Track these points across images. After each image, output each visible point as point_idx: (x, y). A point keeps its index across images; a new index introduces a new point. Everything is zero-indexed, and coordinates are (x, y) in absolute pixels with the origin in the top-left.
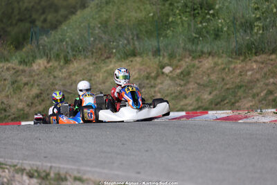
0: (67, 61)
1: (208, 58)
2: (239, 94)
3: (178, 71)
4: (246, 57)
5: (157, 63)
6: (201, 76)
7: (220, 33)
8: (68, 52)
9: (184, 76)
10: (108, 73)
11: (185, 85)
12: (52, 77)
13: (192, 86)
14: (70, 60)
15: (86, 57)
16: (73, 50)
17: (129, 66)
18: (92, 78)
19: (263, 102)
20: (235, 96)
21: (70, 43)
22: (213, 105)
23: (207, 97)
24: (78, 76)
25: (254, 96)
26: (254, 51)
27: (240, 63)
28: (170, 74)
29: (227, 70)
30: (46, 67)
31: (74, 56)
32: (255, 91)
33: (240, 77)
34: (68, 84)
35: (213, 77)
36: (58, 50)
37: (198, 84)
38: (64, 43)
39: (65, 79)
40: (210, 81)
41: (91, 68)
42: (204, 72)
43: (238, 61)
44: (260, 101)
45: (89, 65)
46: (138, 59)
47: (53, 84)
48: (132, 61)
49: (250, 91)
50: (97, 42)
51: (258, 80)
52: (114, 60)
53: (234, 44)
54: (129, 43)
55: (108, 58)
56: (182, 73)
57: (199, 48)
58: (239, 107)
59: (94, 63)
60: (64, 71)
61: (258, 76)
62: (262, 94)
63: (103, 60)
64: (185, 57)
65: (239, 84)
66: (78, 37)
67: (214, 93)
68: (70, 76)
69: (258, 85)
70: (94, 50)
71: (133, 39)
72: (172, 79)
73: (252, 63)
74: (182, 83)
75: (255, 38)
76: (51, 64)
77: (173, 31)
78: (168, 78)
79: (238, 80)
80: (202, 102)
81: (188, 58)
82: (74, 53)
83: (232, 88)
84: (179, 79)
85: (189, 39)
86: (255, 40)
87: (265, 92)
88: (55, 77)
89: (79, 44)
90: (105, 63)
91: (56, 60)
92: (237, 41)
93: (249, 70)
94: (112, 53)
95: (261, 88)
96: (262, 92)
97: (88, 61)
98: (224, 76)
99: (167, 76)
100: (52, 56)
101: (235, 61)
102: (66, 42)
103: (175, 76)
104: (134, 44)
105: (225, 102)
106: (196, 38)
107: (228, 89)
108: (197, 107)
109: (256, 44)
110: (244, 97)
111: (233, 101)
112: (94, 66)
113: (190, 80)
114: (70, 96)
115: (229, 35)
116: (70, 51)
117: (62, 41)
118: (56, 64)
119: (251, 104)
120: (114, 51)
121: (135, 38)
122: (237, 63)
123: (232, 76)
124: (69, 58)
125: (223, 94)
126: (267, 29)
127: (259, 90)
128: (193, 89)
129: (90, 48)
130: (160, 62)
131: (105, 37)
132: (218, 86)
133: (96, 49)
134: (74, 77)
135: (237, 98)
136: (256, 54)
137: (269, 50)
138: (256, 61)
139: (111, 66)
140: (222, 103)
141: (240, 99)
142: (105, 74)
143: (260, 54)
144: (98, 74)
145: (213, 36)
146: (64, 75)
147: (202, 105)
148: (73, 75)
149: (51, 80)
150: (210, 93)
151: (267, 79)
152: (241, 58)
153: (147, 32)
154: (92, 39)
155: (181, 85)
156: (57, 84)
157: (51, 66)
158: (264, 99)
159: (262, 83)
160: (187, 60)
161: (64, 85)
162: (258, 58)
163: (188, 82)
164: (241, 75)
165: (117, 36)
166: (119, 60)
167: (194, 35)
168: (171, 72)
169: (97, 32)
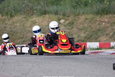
0: (12, 16)
1: (82, 16)
2: (99, 34)
3: (68, 22)
4: (101, 16)
5: (57, 18)
6: (79, 25)
7: (88, 4)
8: (12, 12)
9: (71, 24)
10: (32, 22)
11: (71, 29)
12: (5, 24)
13: (75, 29)
14: (13, 16)
15: (21, 14)
16: (15, 11)
17: (43, 19)
18: (25, 25)
19: (112, 38)
20: (97, 35)
21: (13, 7)
22: (86, 39)
23: (83, 35)
24: (18, 24)
25: (107, 35)
26: (105, 12)
27: (98, 18)
28: (64, 24)
29: (92, 22)
30: (1, 19)
31: (15, 14)
32: (107, 32)
33: (99, 26)
34: (13, 28)
35: (86, 25)
36: (7, 11)
37: (78, 29)
38: (10, 7)
39: (11, 25)
40: (84, 27)
41: (24, 19)
42: (81, 23)
43: (98, 17)
44: (110, 38)
45: (23, 18)
46: (47, 16)
47: (5, 27)
48: (44, 17)
49: (105, 33)
50: (27, 7)
51: (108, 27)
52: (35, 16)
53: (95, 9)
54: (42, 8)
55: (32, 15)
56: (69, 23)
57: (78, 10)
58: (99, 40)
59: (25, 17)
60: (10, 21)
61: (108, 25)
62: (111, 34)
63: (29, 16)
64: (71, 15)
65: (99, 29)
66: (17, 4)
67: (87, 33)
68: (13, 23)
69: (109, 29)
70: (25, 11)
71: (44, 6)
72: (65, 26)
73: (104, 18)
74: (70, 28)
75: (106, 6)
76: (4, 17)
77: (64, 2)
78: (62, 25)
79: (98, 27)
80: (80, 38)
81: (72, 15)
82: (15, 12)
83: (95, 31)
84: (69, 26)
85: (72, 6)
86: (106, 7)
87: (112, 33)
88: (6, 24)
89: (18, 8)
90: (31, 17)
91: (6, 16)
92: (97, 8)
93: (103, 22)
94: (34, 12)
95: (110, 31)
96: (110, 33)
97: (22, 16)
98: (91, 25)
99: (62, 24)
100: (4, 14)
101: (96, 17)
102: (11, 7)
103: (66, 24)
104: (45, 8)
105: (92, 38)
106: (76, 6)
107: (93, 31)
108: (78, 40)
109: (107, 9)
110: (102, 36)
111: (96, 37)
112: (26, 19)
113: (74, 26)
114: (14, 33)
115: (92, 4)
116: (13, 11)
117: (8, 6)
118: (6, 17)
119: (106, 39)
120: (35, 11)
121: (45, 5)
122: (97, 18)
123: (95, 25)
124: (13, 15)
125: (91, 34)
126: (111, 2)
127: (109, 32)
128: (76, 31)
129: (23, 10)
130: (58, 17)
131: (31, 5)
132: (88, 30)
133: (26, 10)
134: (15, 24)
135: (98, 36)
136: (106, 14)
137: (113, 12)
138: (106, 17)
139: (34, 19)
140: (91, 38)
141: (100, 36)
142: (31, 23)
143: (108, 14)
144: (27, 23)
145: (84, 5)
146: (10, 23)
147: (81, 39)
148: (15, 23)
149: (4, 25)
150: (84, 33)
151: (113, 26)
152: (99, 16)
153: (51, 2)
154: (24, 6)
155: (69, 29)
156: (7, 27)
157: (4, 19)
158: (112, 36)
159: (110, 28)
160: (72, 16)
161: (11, 28)
162: (107, 16)
163: (73, 28)
164: (99, 24)
165: (36, 4)
166: (37, 16)
167: (75, 4)
168: (64, 22)
169: (26, 2)
